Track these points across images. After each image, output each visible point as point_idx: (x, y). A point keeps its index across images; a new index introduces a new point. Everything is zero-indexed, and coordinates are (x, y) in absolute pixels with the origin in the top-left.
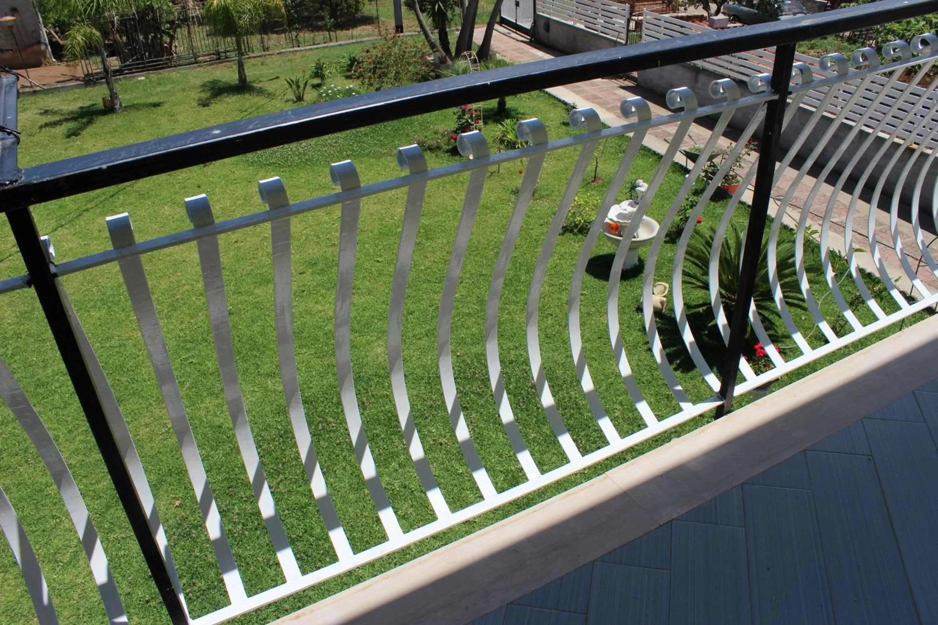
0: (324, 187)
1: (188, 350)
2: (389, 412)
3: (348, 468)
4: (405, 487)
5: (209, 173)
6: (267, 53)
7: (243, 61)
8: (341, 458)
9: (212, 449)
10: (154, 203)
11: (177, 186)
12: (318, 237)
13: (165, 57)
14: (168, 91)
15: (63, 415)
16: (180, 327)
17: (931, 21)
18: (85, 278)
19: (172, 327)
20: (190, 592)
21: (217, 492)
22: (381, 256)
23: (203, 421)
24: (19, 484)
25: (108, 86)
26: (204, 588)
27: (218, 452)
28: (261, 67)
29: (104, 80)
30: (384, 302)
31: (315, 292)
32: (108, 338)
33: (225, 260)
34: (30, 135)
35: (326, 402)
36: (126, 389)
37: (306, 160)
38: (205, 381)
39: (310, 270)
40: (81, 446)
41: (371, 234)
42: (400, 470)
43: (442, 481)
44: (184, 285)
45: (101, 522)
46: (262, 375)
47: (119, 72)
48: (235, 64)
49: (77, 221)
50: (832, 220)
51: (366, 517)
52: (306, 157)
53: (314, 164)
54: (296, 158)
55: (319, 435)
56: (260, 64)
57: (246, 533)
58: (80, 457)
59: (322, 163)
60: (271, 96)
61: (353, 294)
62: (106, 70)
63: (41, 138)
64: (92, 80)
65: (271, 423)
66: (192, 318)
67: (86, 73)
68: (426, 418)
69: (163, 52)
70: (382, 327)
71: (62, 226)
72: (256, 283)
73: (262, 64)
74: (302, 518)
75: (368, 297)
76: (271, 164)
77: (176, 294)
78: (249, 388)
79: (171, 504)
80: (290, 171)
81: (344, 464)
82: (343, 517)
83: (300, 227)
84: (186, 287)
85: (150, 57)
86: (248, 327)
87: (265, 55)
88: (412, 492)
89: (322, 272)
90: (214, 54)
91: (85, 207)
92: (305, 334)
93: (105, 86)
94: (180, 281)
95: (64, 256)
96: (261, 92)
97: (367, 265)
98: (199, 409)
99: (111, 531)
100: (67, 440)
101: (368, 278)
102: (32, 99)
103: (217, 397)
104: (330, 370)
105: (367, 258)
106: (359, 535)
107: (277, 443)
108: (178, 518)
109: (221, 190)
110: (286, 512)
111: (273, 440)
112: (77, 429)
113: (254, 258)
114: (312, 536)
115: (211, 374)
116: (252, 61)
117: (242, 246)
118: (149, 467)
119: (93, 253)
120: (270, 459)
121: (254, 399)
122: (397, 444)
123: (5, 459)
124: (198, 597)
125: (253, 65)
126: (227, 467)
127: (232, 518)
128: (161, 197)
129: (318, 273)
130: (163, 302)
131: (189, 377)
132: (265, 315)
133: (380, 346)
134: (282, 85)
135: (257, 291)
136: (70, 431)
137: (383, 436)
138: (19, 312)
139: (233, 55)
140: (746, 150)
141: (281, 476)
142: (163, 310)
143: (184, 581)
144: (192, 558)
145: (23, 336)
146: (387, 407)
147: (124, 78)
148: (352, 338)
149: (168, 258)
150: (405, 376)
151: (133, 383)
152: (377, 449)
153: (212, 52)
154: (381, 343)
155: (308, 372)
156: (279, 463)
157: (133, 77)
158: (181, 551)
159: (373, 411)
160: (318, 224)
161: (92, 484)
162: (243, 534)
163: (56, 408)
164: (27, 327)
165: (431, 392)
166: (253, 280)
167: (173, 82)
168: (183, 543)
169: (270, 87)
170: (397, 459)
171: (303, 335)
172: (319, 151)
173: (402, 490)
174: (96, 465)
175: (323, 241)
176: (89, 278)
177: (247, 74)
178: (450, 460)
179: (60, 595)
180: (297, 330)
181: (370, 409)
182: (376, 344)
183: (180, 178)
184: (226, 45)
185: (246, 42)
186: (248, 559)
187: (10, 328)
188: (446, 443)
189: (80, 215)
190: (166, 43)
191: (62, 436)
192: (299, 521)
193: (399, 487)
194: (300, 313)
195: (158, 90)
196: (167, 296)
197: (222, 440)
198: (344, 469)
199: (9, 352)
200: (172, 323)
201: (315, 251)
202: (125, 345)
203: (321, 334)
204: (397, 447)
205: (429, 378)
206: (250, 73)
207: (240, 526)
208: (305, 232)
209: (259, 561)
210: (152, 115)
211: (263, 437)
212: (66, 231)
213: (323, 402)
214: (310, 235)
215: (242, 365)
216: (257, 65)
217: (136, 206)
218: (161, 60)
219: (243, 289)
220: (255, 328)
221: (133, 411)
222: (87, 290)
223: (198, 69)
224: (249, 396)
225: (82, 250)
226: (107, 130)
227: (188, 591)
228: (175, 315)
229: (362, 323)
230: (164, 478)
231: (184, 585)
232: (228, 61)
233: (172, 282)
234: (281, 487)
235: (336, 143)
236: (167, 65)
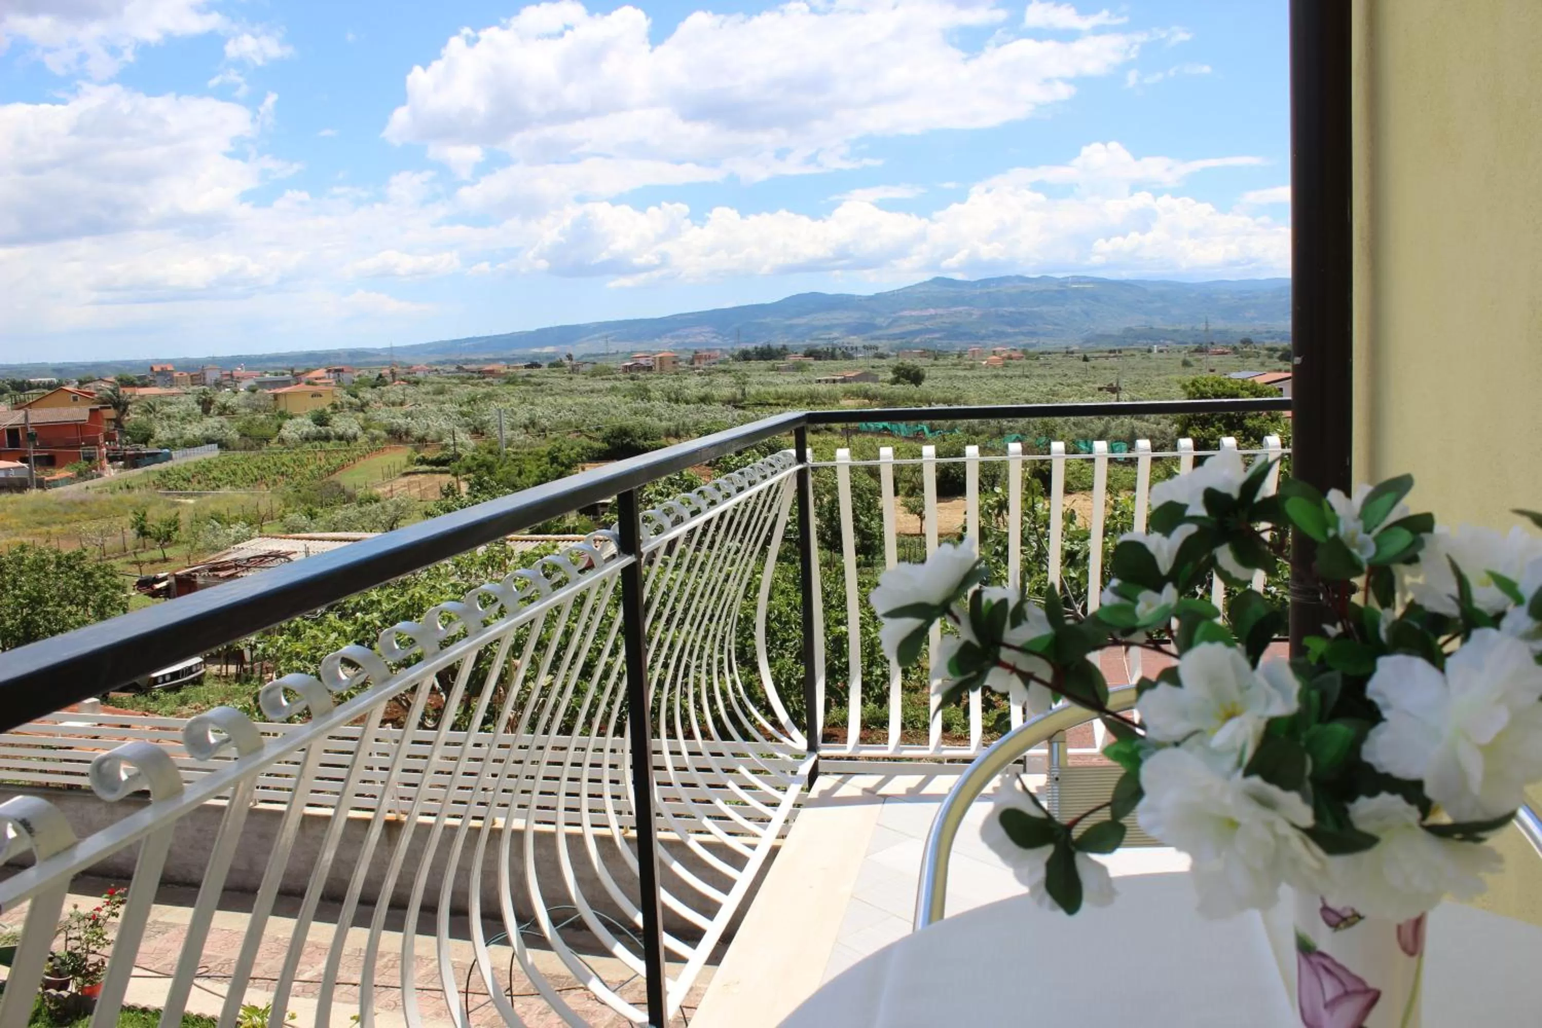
17: (345, 631)
50: (301, 978)
140: (109, 908)
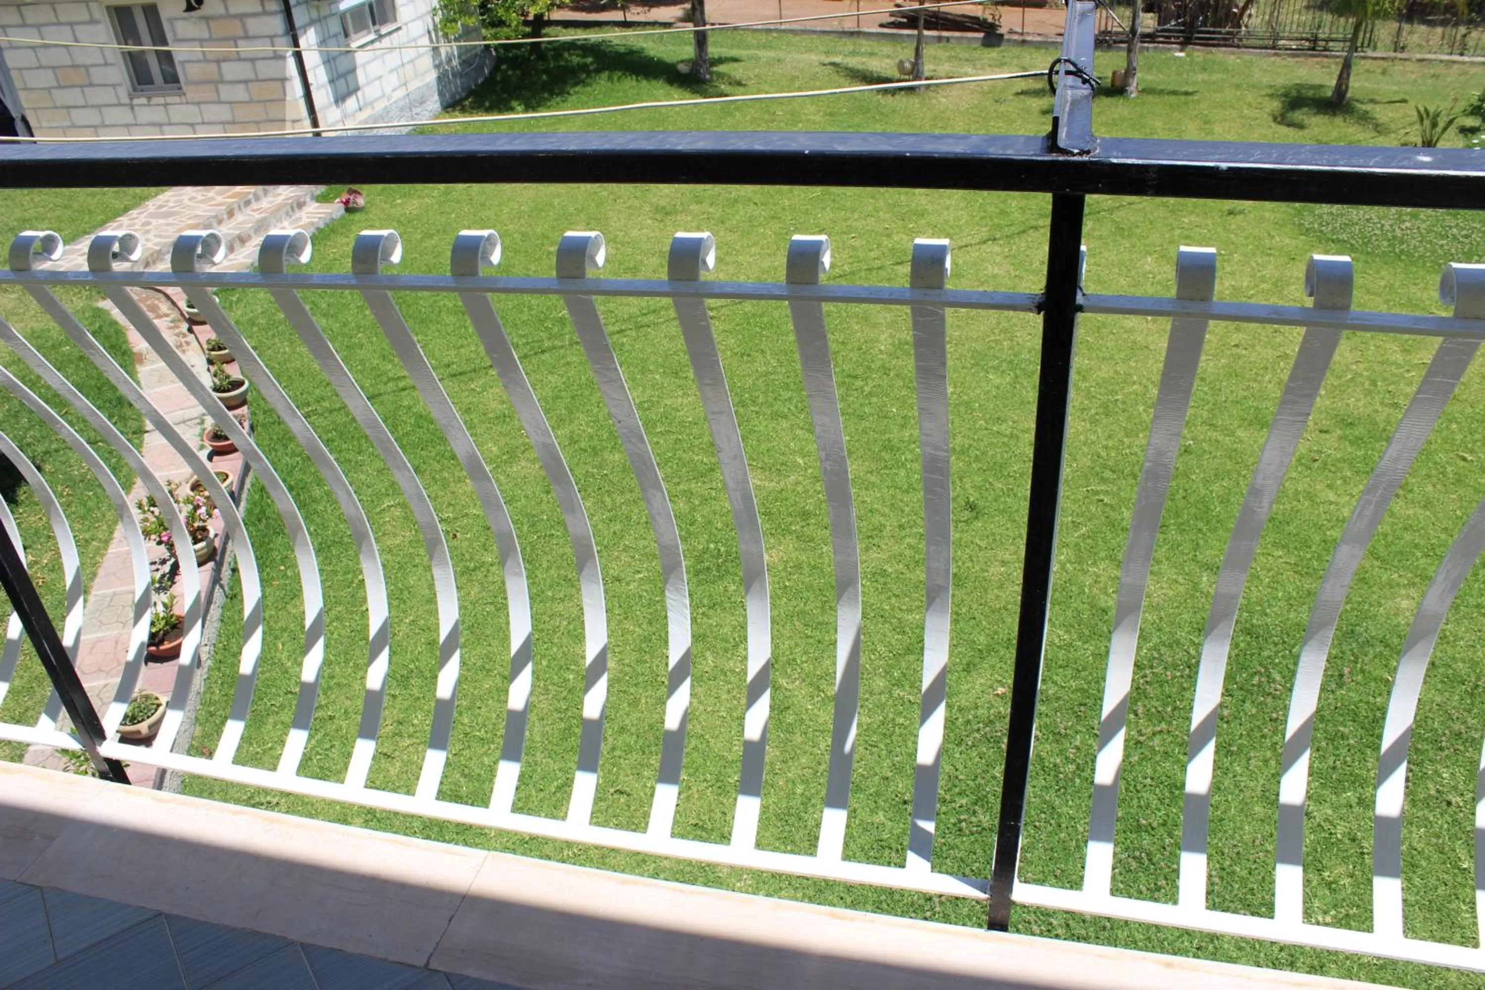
0: (1416, 305)
1: (1104, 480)
2: (1379, 709)
3: (1273, 763)
4: (1354, 840)
5: (1233, 227)
6: (1399, 55)
7: (1353, 60)
8: (1268, 742)
9: (1080, 638)
10: (1134, 247)
11: (1178, 232)
12: (1374, 383)
13: (1227, 29)
14: (1214, 83)
15: (902, 501)
16: (1104, 443)
18: (999, 323)
19: (1094, 438)
20: (965, 820)
21: (1062, 702)
22: (1472, 452)
23: (1084, 592)
24: (814, 567)
25: (1128, 55)
26: (985, 825)
27: (1086, 646)
28: (1380, 77)
29: (1124, 45)
30: (1446, 529)
31: (1333, 469)
32: (998, 419)
33: (1207, 364)
34: (996, 101)
35: (1280, 647)
36: (995, 500)
37: (1402, 251)
38: (1109, 536)
39: (1339, 432)
40: (907, 552)
41: (1469, 410)
42: (1356, 809)
43: (1424, 863)
44: (1134, 383)
45: (892, 666)
46: (1198, 562)
47: (1150, 37)
48: (1336, 63)
49: (1017, 240)
51: (1267, 851)
52: (1404, 246)
53: (1412, 263)
54: (1385, 243)
55: (1248, 691)
56: (1379, 71)
57: (1078, 781)
58: (901, 566)
59: (1428, 265)
60: (1379, 129)
61: (1397, 496)
62: (1133, 31)
63: (1010, 109)
64: (1107, 42)
65: (1183, 641)
66: (1127, 436)
67: (1103, 28)
68: (1441, 749)
69: (1227, 21)
70: (1425, 569)
71: (995, 239)
72: (1244, 419)
73: (1384, 73)
74: (1167, 801)
75: (1420, 511)
76: (1338, 241)
77: (1117, 393)
78: (1171, 573)
79: (991, 687)
80: (1366, 262)
81: (1269, 754)
82: (1230, 832)
83: (1349, 357)
84: (1135, 387)
85: (1204, 24)
86: (1206, 482)
87: (1393, 59)
88: (1362, 853)
89: (1357, 442)
90: (1307, 40)
91: (1035, 223)
92: (1291, 528)
93: (1124, 54)
94: (1130, 375)
95: (982, 284)
96: (1364, 118)
97: (1441, 457)
98: (1085, 572)
99: (898, 684)
100: (893, 536)
101: (1435, 480)
102: (1016, 50)
103: (1118, 566)
104: (1308, 600)
105: (1447, 446)
106: (1244, 873)
107: (1178, 674)
108: (992, 711)
109: (1242, 258)
110: (1149, 781)
111: (1175, 667)
112: (911, 528)
113: (1255, 381)
114: (1170, 835)
115: (1122, 530)
116: (1368, 64)
117: (1244, 356)
118: (984, 623)
119: (1022, 291)
120: (1158, 692)
121: (1171, 593)
122: (1370, 765)
123: (811, 528)
124: (972, 834)
125: (1368, 71)
126: (1091, 674)
127: (1066, 750)
128: (1147, 242)
129: (1350, 441)
130: (1094, 397)
131: (1090, 520)
132: (1239, 474)
133: (1408, 597)
134: (1406, 115)
135: (1240, 433)
136: (901, 527)
137: (1352, 742)
138: (899, 339)
139: (1339, 49)
141: (1164, 725)
142: (1090, 409)
143: (964, 801)
144: (989, 776)
145: (892, 374)
146: (1378, 700)
147: (1155, 48)
148: (1367, 565)
149: (1125, 336)
150: (1433, 664)
151: (1009, 496)
152: (1332, 758)
153: (1304, 35)
154: (1413, 592)
155: (1273, 588)
156: (1168, 704)
157: (1169, 49)
158: (977, 759)
159: (1351, 694)
160: (1382, 363)
161: (900, 609)
162: (1072, 780)
163: (896, 488)
164: (900, 363)
165: (1469, 711)
166: (1241, 413)
167: (1226, 71)
168: (984, 749)
169: (1381, 114)
170: (1360, 790)
171: (1287, 528)
172: (1430, 242)
173: (1347, 842)
174: (917, 587)
175: (1379, 392)
176: (1004, 324)
177: (1351, 84)
178: (1454, 837)
179: (805, 733)
180: (1280, 517)
181: (1349, 690)
182: (1403, 592)
183: (1186, 220)
184: (1334, 29)
185: (1369, 29)
186: (1063, 820)
187: (881, 356)
188: (1459, 807)
189: (1024, 232)
190: (1237, 7)
191: (888, 528)
192: (1162, 803)
193: (1343, 835)
194: (1297, 493)
195: (1200, 77)
196: (1103, 390)
197: (1100, 632)
198: (1266, 761)
199: (867, 389)
200: (1095, 432)
201: (1360, 404)
202: (1018, 438)
203: (1317, 538)
204: (1368, 770)
205: (1477, 686)
206: (1357, 85)
207: (1072, 767)
208: (1354, 367)
209: (1077, 830)
210: (1175, 114)
211: (1161, 655)
212: (997, 249)
213: (1276, 644)
214: (1361, 375)
215: (1173, 534)
216: (1373, 72)
217: (1106, 243)
218: (1220, 33)
219: (1220, 423)
220: (1216, 487)
221: (994, 534)
222: (996, 342)
223: (1273, 59)
224: (1165, 585)
225: (1009, 283)
226: (1104, 119)
227: (962, 817)
228: (1104, 421)
229: (1394, 548)
230: (997, 647)
231: (961, 807)
232: (1326, 56)
233: (1117, 372)
234: (1157, 740)
235: (1466, 237)
236: (1227, 42)
